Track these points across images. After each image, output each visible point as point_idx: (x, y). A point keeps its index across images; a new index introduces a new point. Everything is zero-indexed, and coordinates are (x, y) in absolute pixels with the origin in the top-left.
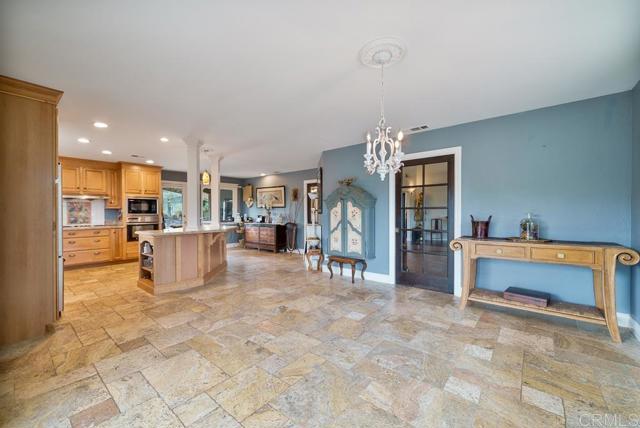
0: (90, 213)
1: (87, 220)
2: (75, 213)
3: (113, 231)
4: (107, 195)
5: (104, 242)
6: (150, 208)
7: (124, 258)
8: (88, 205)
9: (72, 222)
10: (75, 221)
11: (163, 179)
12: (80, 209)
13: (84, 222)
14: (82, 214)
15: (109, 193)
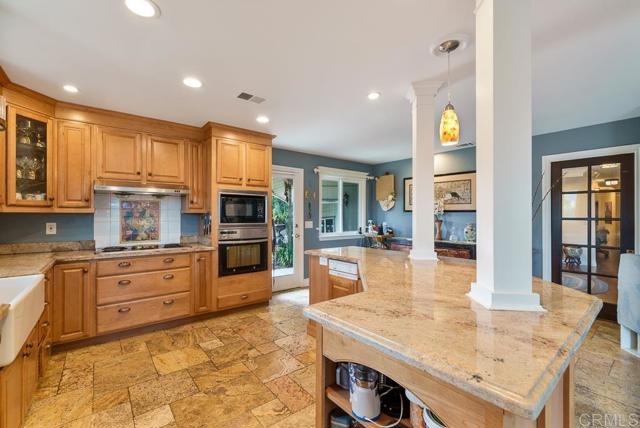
0: (157, 221)
1: (153, 234)
2: (133, 222)
3: (197, 256)
4: (186, 188)
5: (182, 278)
6: (255, 212)
7: (214, 309)
8: (156, 206)
9: (129, 239)
10: (133, 237)
11: (275, 162)
12: (142, 215)
13: (149, 238)
14: (145, 223)
15: (189, 184)
